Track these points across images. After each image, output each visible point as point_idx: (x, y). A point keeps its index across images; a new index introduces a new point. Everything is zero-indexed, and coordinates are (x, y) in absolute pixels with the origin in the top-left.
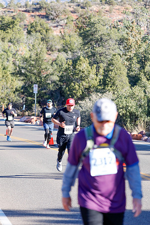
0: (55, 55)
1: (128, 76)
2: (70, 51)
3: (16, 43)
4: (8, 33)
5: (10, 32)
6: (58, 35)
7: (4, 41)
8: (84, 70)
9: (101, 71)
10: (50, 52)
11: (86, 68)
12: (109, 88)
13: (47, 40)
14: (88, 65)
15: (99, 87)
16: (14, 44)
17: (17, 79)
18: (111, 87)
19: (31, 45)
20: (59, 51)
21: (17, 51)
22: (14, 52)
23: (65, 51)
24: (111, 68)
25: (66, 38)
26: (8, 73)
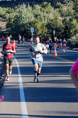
3: (49, 13)
4: (46, 9)
5: (46, 8)
6: (66, 9)
7: (44, 12)
11: (75, 23)
22: (48, 17)
25: (69, 10)
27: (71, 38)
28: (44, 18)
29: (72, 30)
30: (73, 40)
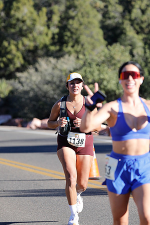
1: (104, 27)
8: (25, 18)
9: (56, 19)
11: (29, 15)
12: (69, 48)
14: (32, 9)
15: (52, 48)
18: (73, 46)
24: (72, 13)
27: (19, 78)
29: (17, 46)
30: (25, 85)
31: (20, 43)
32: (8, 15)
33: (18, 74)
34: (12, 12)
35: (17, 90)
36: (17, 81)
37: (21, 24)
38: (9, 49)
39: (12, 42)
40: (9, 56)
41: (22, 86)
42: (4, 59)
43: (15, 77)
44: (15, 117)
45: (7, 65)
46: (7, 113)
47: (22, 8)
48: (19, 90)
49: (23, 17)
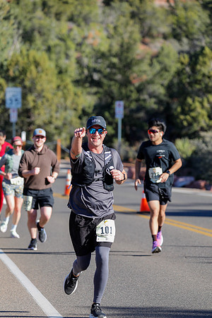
0: (157, 45)
2: (187, 37)
6: (162, 7)
7: (58, 19)
10: (147, 40)
13: (141, 16)
16: (79, 26)
17: (84, 91)
19: (112, 26)
20: (165, 37)
21: (85, 38)
22: (79, 40)
23: (176, 37)
25: (178, 12)
26: (68, 80)
27: (203, 138)
28: (62, 43)
29: (201, 103)
30: (209, 145)
31: (205, 100)
32: (194, 70)
33: (202, 134)
34: (198, 67)
35: (200, 150)
36: (201, 141)
37: (207, 80)
38: (193, 107)
39: (197, 98)
40: (193, 114)
41: (207, 146)
42: (188, 117)
43: (199, 137)
44: (198, 178)
45: (190, 124)
46: (189, 174)
47: (208, 63)
48: (203, 151)
49: (209, 72)
